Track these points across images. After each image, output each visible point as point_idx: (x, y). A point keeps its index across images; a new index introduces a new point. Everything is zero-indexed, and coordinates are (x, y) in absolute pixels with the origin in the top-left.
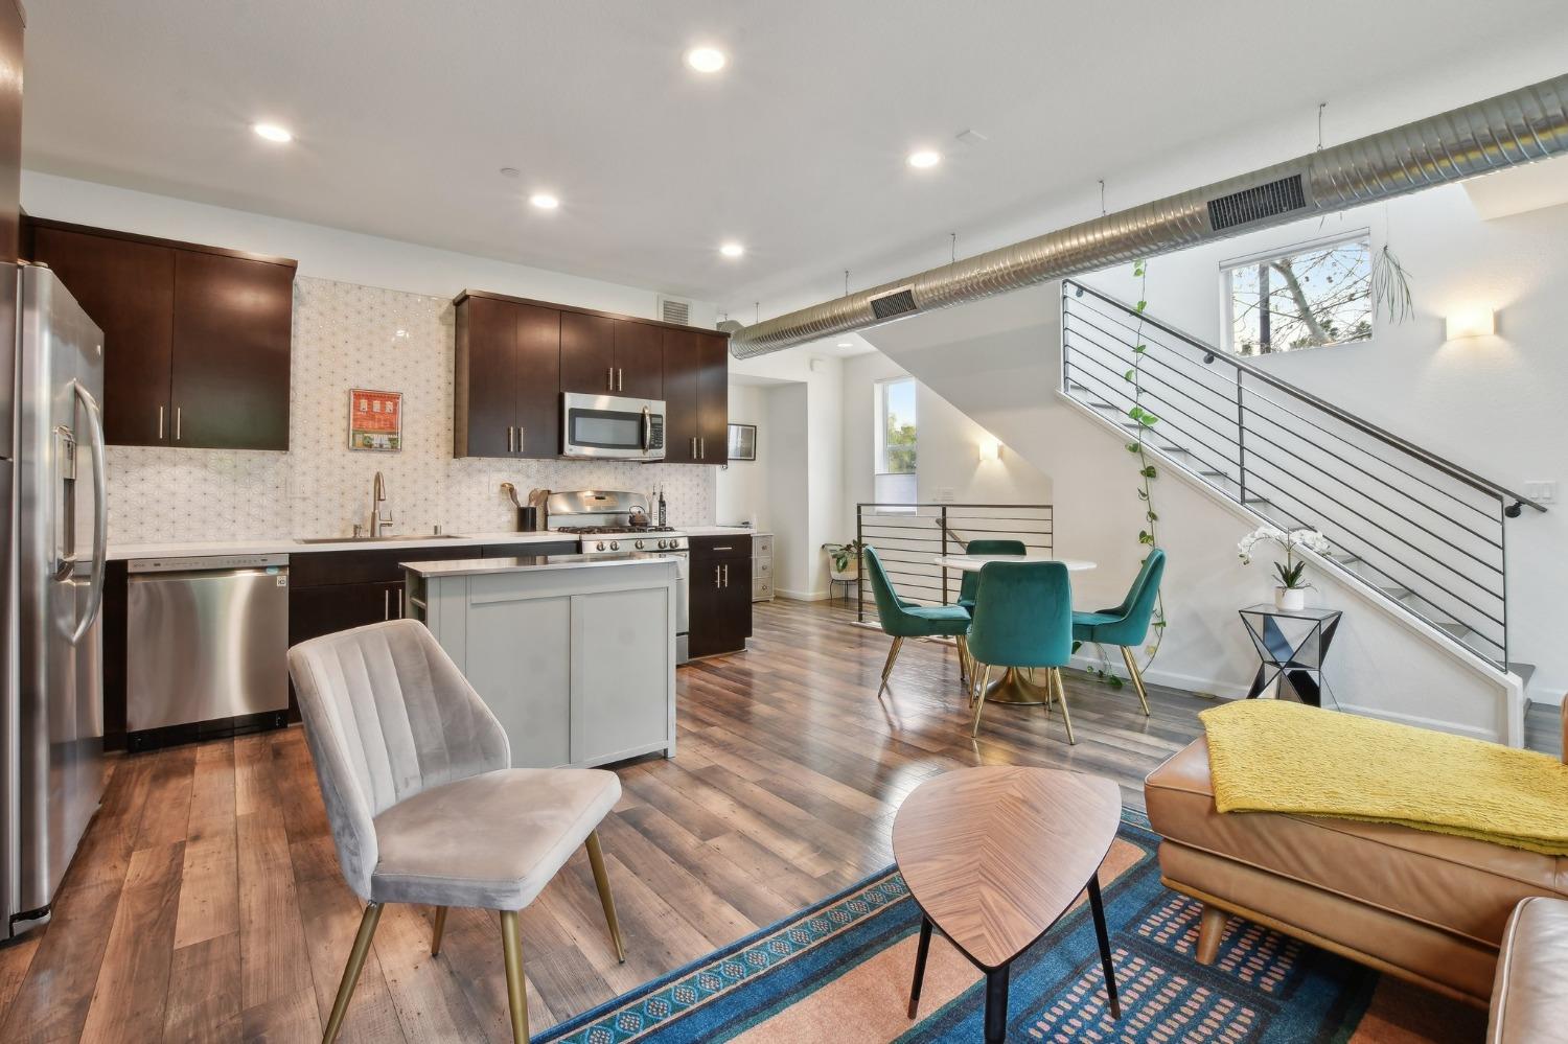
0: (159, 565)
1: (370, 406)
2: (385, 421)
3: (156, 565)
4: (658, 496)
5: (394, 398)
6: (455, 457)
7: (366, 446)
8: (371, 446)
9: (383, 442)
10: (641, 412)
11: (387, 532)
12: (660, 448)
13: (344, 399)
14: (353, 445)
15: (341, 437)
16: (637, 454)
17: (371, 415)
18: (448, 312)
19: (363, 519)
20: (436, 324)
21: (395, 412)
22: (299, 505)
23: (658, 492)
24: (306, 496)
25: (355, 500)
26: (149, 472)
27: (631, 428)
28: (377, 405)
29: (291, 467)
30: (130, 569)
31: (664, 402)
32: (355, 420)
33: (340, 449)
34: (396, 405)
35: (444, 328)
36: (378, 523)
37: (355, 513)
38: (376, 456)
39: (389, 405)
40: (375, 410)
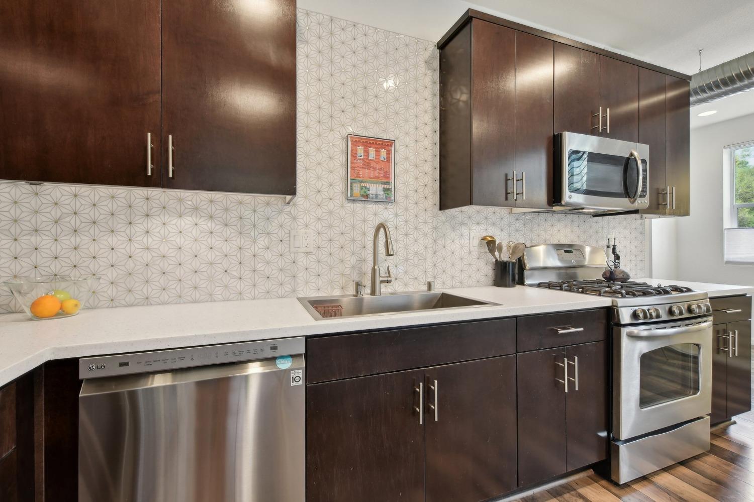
0: (126, 364)
1: (366, 153)
2: (380, 169)
3: (122, 365)
4: (611, 248)
5: (387, 144)
6: (441, 209)
7: (362, 196)
8: (367, 196)
9: (379, 193)
10: (627, 156)
11: (385, 289)
12: (644, 196)
13: (343, 145)
14: (352, 195)
15: (340, 187)
16: (623, 203)
17: (367, 164)
18: (432, 57)
19: (362, 274)
20: (423, 68)
21: (388, 160)
22: (303, 261)
23: (611, 243)
24: (308, 250)
25: (353, 254)
26: (154, 224)
27: (615, 174)
28: (372, 152)
29: (294, 219)
30: (83, 374)
31: (647, 146)
32: (352, 168)
33: (340, 199)
34: (389, 152)
35: (429, 73)
36: (378, 280)
37: (353, 267)
38: (371, 207)
39: (383, 153)
40: (370, 158)
